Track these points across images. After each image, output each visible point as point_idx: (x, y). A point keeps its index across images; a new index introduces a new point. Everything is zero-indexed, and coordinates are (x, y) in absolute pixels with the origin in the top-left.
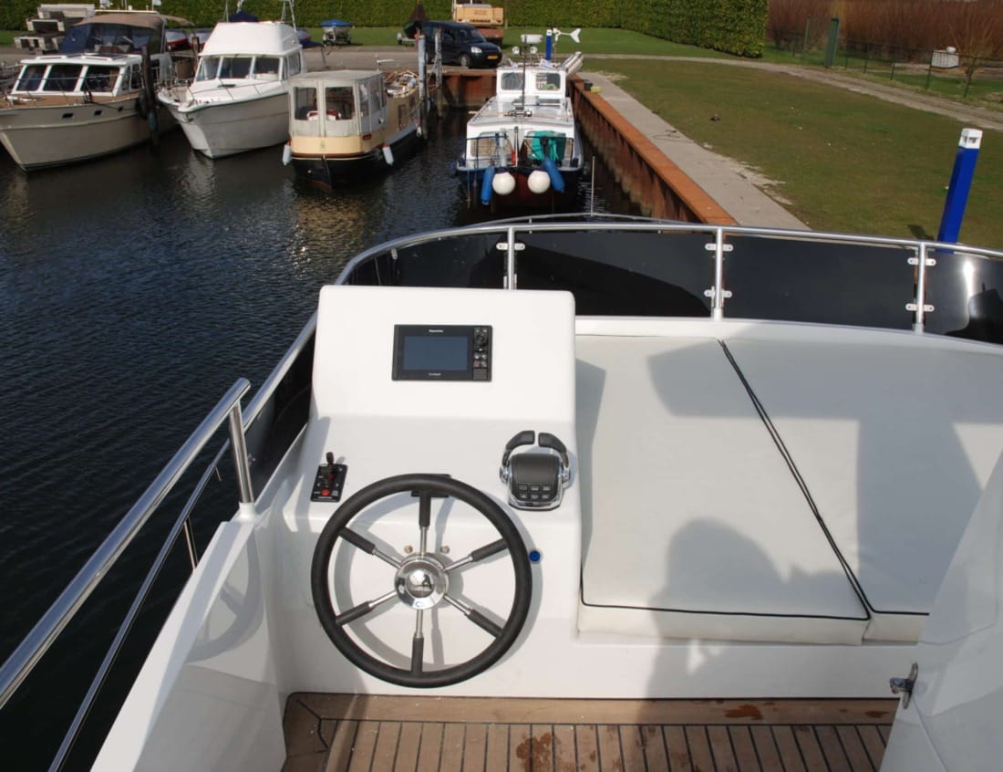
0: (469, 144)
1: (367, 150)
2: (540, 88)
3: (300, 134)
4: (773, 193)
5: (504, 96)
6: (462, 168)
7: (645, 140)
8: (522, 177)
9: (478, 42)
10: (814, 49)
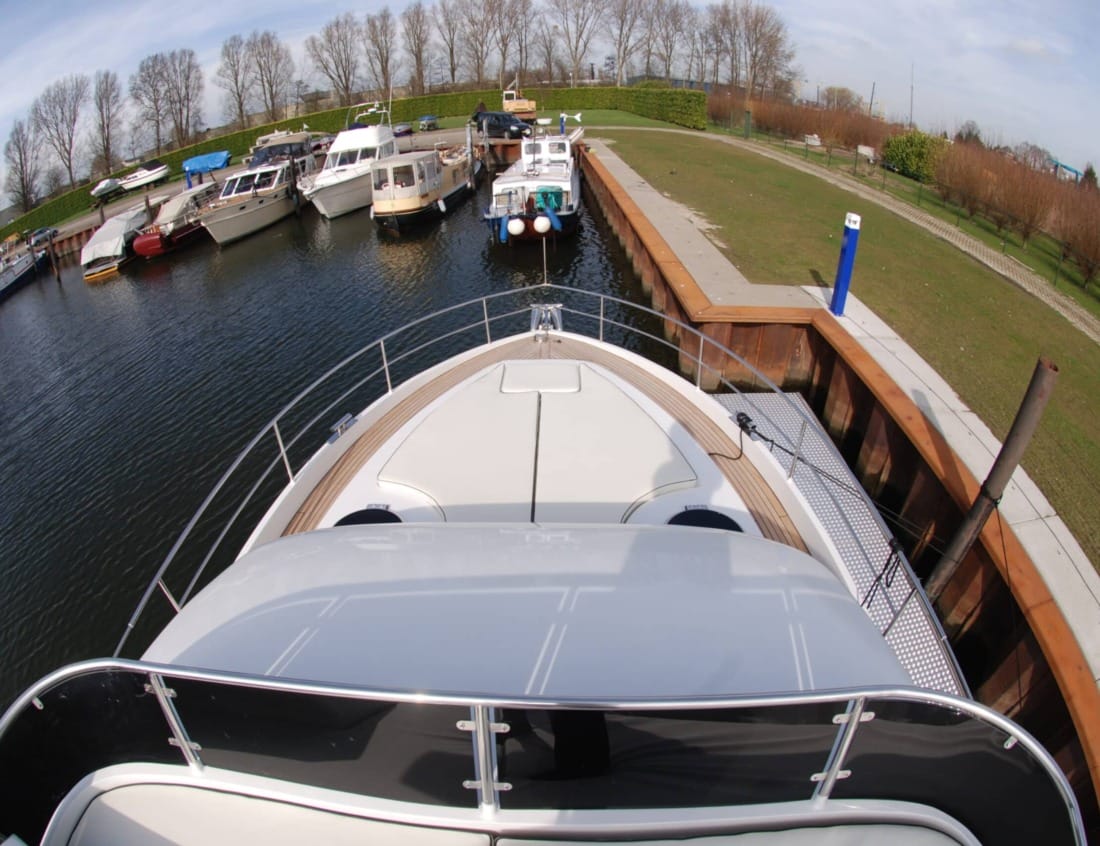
0: (494, 198)
1: (424, 205)
2: (552, 152)
3: (378, 199)
4: (712, 237)
5: (526, 159)
6: (487, 216)
7: (621, 190)
8: (529, 221)
9: (515, 122)
10: (737, 127)
